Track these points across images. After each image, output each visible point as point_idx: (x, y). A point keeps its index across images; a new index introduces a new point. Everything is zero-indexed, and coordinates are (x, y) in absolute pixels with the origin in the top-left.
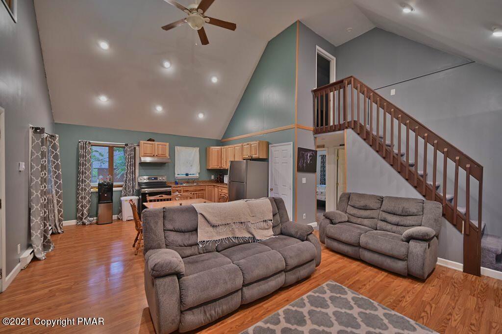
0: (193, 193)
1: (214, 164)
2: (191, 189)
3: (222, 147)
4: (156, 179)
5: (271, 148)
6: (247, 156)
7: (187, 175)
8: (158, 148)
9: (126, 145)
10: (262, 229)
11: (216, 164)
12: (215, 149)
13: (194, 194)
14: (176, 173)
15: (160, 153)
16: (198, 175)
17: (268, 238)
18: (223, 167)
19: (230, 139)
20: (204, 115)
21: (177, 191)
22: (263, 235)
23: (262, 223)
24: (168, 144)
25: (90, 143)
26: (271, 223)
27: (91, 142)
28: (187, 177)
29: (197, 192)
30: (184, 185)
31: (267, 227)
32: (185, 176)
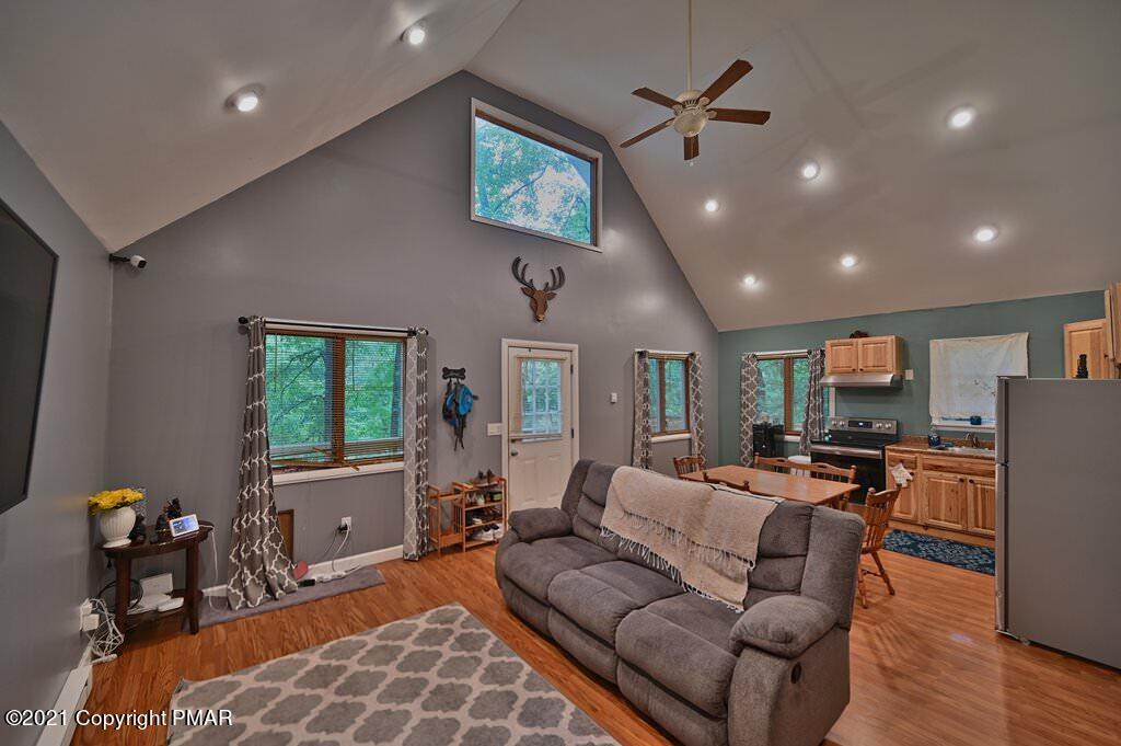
0: (959, 476)
2: (949, 464)
4: (868, 425)
7: (975, 420)
8: (866, 351)
9: (809, 353)
10: (716, 571)
12: (1081, 331)
13: (962, 480)
14: (935, 414)
15: (871, 364)
17: (714, 598)
21: (902, 461)
22: (709, 585)
23: (716, 555)
24: (889, 338)
25: (754, 356)
26: (744, 568)
27: (756, 354)
28: (976, 429)
29: (975, 478)
30: (957, 450)
31: (730, 574)
32: (968, 424)
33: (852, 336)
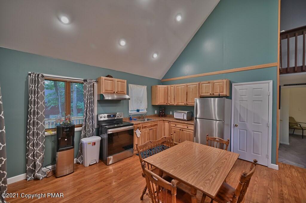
1: (160, 101)
2: (148, 125)
3: (169, 86)
5: (234, 87)
6: (209, 94)
7: (138, 111)
8: (118, 84)
9: (85, 81)
11: (163, 101)
12: (161, 87)
13: (150, 129)
14: (130, 109)
15: (119, 90)
16: (146, 111)
18: (170, 103)
19: (172, 79)
20: (158, 55)
21: (138, 128)
24: (126, 81)
25: (43, 76)
27: (45, 75)
28: (138, 113)
32: (136, 112)
33: (107, 76)
